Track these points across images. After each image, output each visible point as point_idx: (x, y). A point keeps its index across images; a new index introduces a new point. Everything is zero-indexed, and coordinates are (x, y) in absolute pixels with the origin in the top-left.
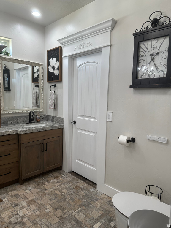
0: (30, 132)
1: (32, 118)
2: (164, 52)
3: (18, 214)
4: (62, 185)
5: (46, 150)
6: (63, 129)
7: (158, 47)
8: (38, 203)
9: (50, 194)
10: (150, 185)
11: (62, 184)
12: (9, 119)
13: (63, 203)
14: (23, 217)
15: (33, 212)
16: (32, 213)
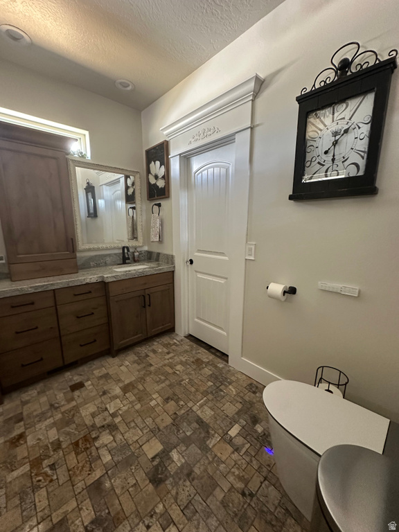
0: (123, 278)
1: (126, 257)
2: (361, 125)
3: (106, 409)
4: (176, 358)
5: (149, 306)
6: (173, 272)
7: (347, 118)
8: (139, 390)
9: (158, 372)
10: (323, 367)
11: (175, 356)
12: (92, 258)
13: (177, 390)
14: (114, 415)
15: (131, 406)
16: (129, 408)
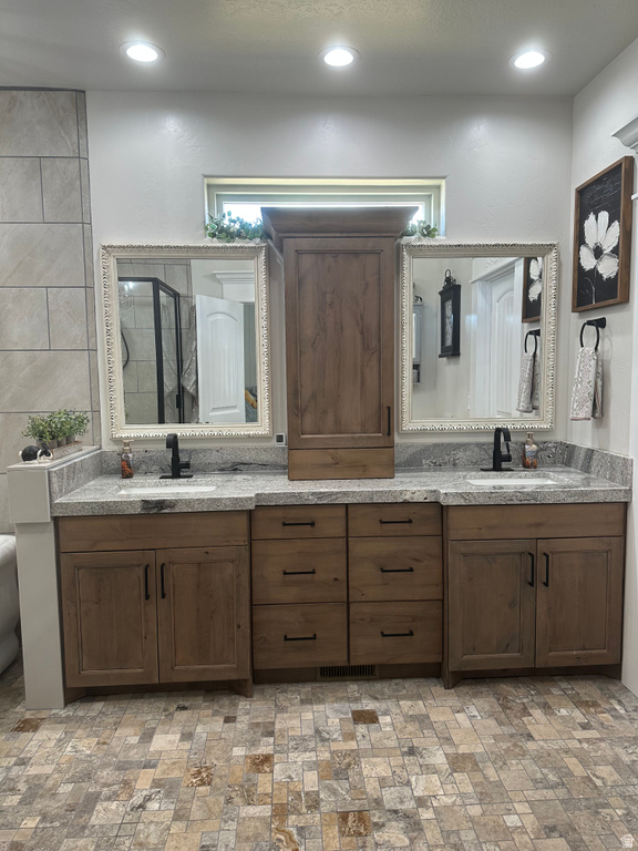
0: (482, 501)
1: (501, 452)
3: (408, 783)
4: (603, 745)
5: (546, 584)
6: (626, 506)
8: (486, 778)
9: (541, 758)
11: (602, 740)
12: (426, 451)
14: (421, 802)
15: (459, 802)
16: (454, 804)
